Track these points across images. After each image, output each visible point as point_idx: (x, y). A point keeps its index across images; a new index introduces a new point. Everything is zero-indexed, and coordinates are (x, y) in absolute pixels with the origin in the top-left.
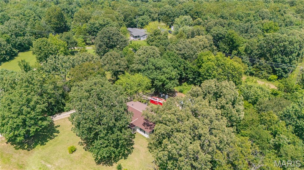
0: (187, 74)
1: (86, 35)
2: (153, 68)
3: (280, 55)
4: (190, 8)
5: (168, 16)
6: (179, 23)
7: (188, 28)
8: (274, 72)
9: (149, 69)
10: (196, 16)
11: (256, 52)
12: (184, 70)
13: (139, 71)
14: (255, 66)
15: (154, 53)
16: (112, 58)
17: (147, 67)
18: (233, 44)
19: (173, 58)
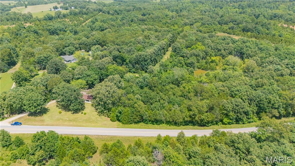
0: (103, 77)
1: (35, 65)
2: (86, 76)
3: (143, 62)
4: (99, 39)
5: (85, 45)
6: (94, 50)
7: (99, 53)
8: (143, 70)
9: (84, 77)
10: (104, 43)
11: (133, 62)
12: (101, 75)
13: (80, 78)
14: (135, 68)
15: (85, 69)
16: (65, 75)
17: (83, 76)
18: (123, 59)
19: (95, 70)
